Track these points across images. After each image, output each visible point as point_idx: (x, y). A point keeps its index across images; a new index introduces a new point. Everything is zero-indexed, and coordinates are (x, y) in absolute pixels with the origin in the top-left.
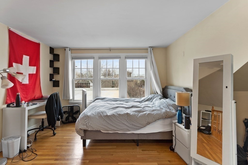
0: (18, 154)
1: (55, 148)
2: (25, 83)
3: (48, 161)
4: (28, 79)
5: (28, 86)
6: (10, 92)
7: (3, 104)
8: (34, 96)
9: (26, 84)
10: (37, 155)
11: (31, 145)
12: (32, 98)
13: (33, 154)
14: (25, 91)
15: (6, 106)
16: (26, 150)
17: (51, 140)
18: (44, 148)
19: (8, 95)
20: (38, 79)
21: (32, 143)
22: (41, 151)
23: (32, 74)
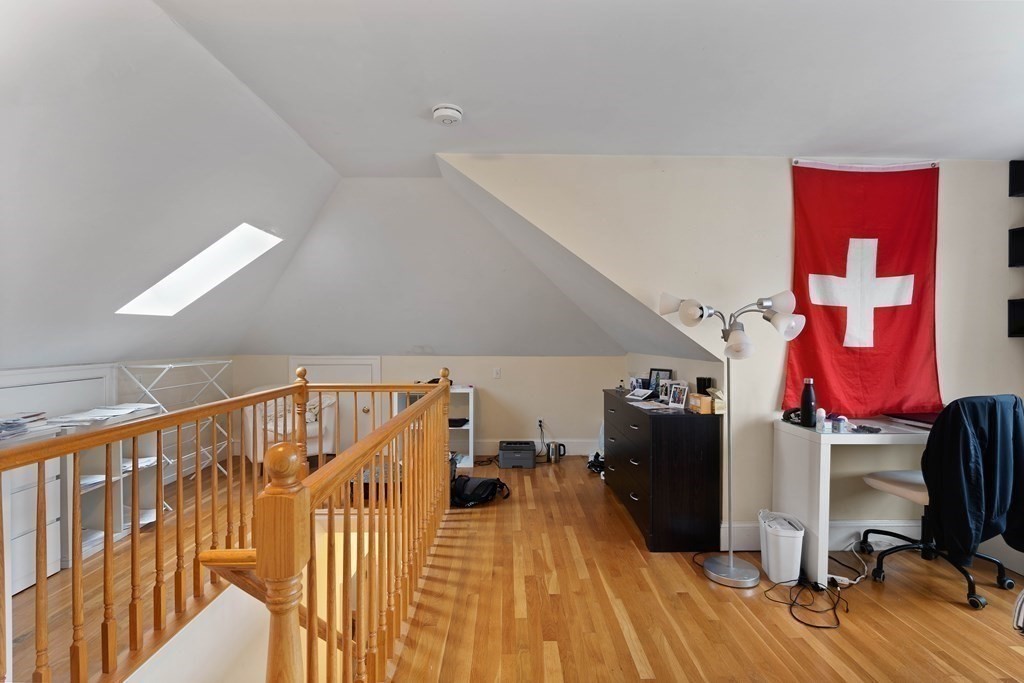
0: (794, 583)
1: (924, 652)
2: (858, 346)
3: (850, 671)
4: (873, 329)
5: (873, 355)
6: (798, 373)
7: (777, 409)
8: (897, 400)
9: (860, 348)
10: (838, 623)
11: (851, 585)
12: (888, 405)
13: (831, 612)
14: (856, 376)
15: (780, 415)
16: (823, 589)
17: (940, 616)
18: (884, 622)
19: (790, 383)
20: (924, 330)
21: (858, 579)
22: (861, 622)
23: (894, 310)
